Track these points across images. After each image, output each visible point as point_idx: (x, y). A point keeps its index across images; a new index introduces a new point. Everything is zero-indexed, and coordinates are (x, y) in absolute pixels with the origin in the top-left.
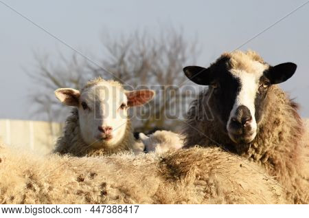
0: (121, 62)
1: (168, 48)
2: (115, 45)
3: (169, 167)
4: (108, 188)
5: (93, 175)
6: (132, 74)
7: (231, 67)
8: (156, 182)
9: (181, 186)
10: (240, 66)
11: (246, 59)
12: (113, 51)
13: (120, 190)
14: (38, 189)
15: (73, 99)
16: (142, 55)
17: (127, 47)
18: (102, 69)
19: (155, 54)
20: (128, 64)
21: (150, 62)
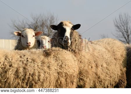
0: (37, 23)
1: (50, 19)
2: (35, 18)
3: (46, 53)
4: (29, 59)
5: (24, 56)
6: (39, 26)
7: (63, 25)
8: (42, 57)
9: (49, 58)
10: (66, 25)
11: (67, 23)
12: (34, 20)
13: (32, 60)
14: (8, 60)
15: (19, 34)
16: (42, 21)
17: (38, 18)
18: (31, 25)
19: (46, 21)
20: (38, 23)
21: (44, 23)
